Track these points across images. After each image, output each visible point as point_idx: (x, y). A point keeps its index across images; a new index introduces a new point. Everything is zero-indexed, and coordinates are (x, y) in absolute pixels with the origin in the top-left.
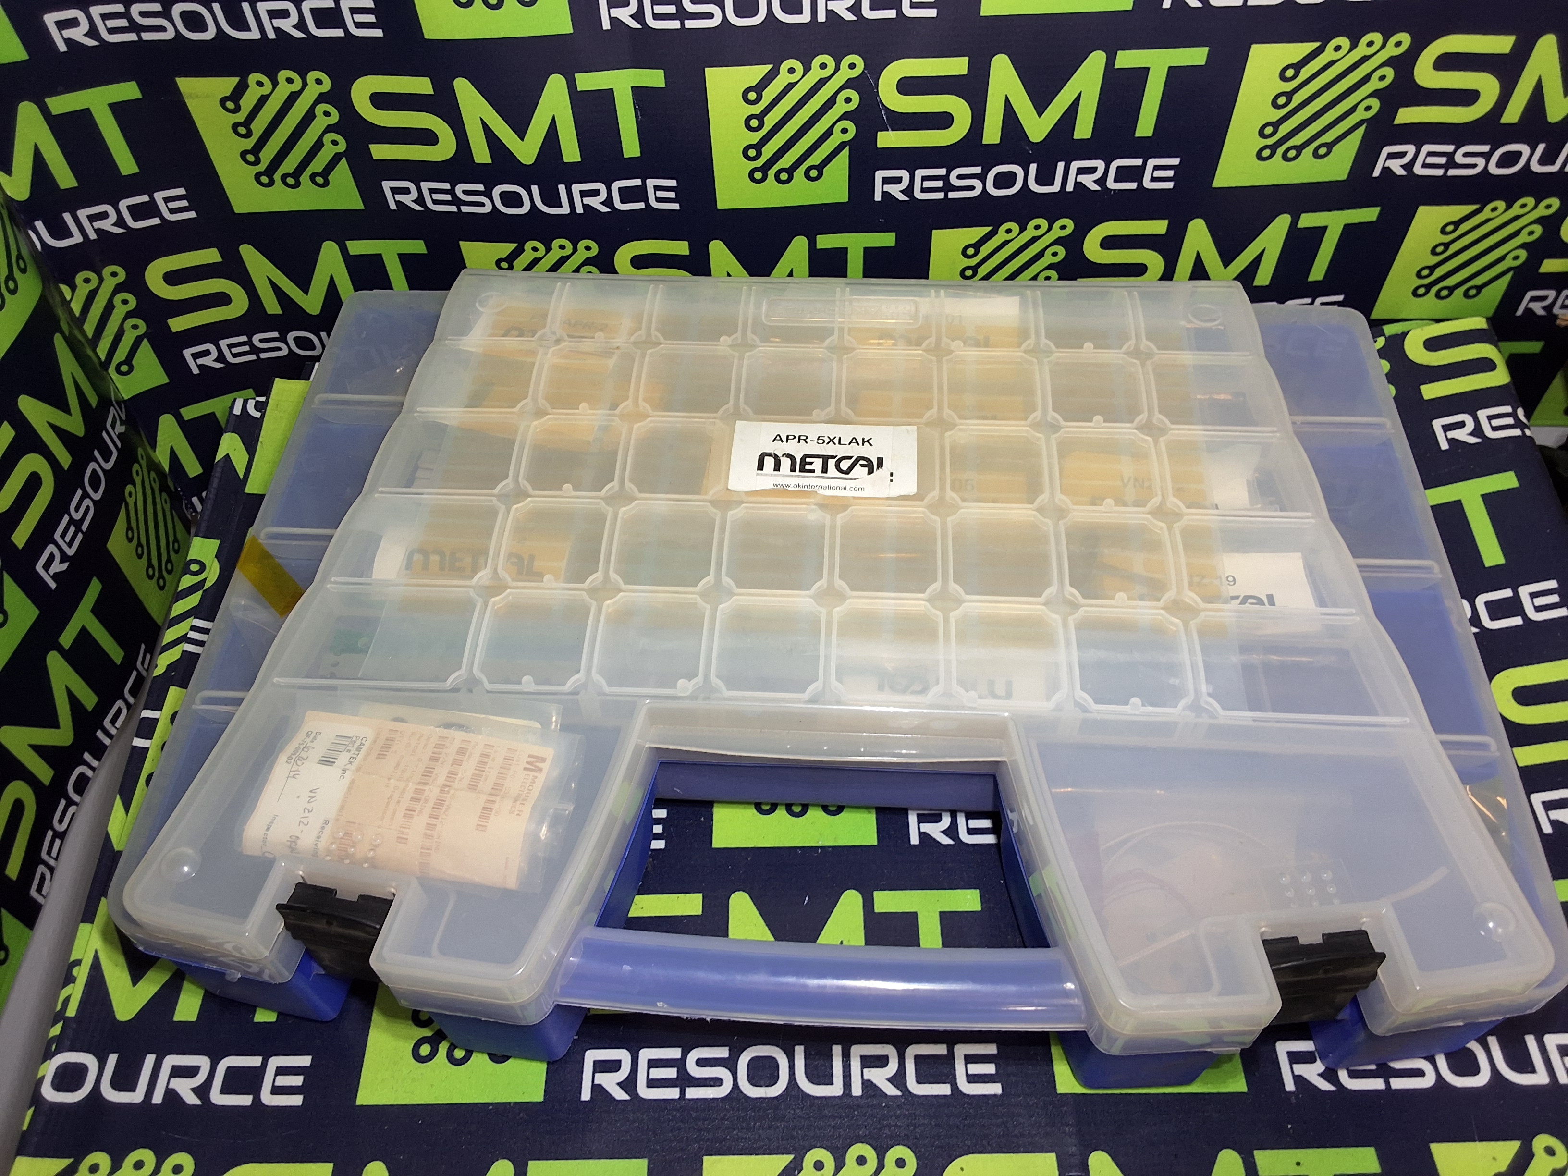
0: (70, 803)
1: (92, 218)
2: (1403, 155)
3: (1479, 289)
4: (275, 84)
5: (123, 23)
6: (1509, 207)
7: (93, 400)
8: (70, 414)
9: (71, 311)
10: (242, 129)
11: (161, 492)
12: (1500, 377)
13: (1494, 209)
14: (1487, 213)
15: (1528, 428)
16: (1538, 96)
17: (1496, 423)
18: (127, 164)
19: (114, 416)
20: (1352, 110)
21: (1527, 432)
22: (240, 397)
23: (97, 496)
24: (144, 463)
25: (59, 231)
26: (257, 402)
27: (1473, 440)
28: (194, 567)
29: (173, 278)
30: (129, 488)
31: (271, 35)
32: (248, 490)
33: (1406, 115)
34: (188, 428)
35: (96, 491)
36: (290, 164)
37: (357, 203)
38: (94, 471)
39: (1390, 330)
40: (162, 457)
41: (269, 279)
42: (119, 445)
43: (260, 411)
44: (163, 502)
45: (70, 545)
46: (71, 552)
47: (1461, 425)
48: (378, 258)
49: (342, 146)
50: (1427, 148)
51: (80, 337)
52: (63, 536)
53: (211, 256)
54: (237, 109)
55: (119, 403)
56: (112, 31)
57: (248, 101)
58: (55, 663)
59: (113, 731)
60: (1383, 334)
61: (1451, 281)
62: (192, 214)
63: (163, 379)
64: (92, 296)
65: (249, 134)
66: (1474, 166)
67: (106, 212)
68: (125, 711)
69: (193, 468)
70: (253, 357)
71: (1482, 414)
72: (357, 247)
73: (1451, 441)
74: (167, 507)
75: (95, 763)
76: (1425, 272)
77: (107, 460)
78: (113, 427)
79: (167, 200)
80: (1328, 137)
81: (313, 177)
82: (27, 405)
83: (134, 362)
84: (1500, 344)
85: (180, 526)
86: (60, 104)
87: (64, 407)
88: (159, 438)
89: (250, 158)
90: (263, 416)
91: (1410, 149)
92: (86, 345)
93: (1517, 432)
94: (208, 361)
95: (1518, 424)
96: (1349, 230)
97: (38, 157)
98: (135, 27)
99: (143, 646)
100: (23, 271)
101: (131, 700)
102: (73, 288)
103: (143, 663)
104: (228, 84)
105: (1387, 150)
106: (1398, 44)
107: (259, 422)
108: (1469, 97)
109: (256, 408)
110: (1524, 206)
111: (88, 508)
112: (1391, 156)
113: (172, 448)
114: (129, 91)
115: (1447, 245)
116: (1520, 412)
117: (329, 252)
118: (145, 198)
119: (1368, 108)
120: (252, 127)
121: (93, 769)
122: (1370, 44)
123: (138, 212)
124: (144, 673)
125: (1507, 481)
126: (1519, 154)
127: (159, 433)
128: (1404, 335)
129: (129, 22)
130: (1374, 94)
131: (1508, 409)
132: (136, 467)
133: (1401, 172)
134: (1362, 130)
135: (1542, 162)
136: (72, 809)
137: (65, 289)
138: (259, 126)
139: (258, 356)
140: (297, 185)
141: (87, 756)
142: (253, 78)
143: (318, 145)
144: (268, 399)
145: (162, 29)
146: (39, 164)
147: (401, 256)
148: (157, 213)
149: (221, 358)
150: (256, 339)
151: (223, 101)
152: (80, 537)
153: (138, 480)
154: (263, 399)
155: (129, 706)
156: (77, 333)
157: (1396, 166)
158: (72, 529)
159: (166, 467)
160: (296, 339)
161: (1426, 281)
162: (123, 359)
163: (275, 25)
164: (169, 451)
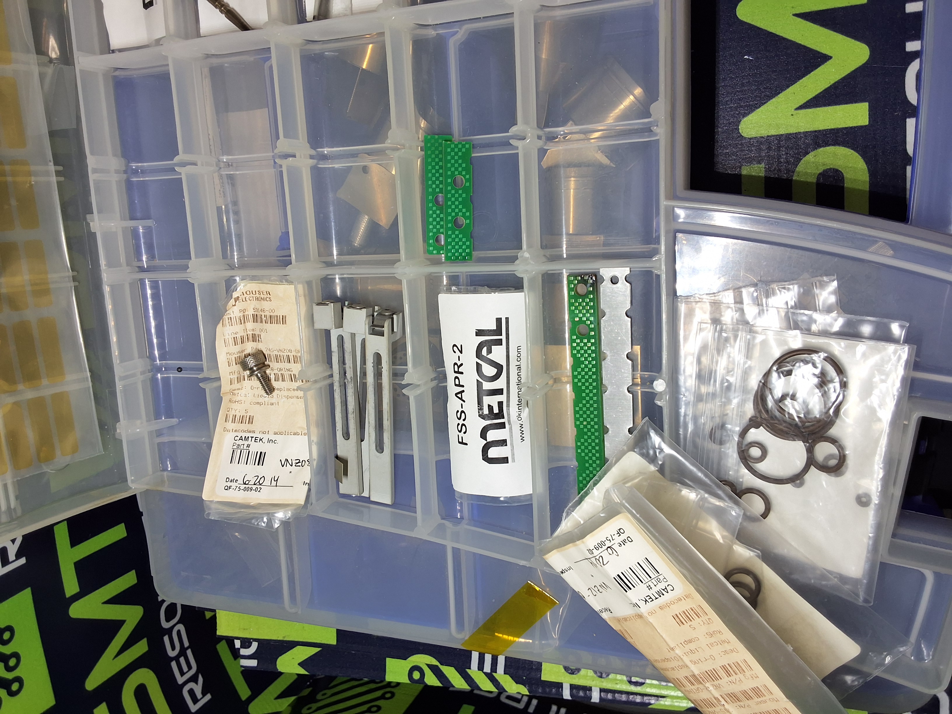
26: (241, 647)
28: (416, 675)
32: (333, 643)
34: (257, 691)
37: (26, 595)
40: (284, 705)
41: (116, 657)
43: (252, 643)
48: (78, 565)
70: (189, 652)
72: (71, 587)
90: (255, 640)
94: (198, 689)
107: (262, 643)
109: (249, 646)
113: (277, 698)
117: (82, 609)
139: (188, 648)
144: (238, 638)
147: (74, 546)
149: (194, 679)
150: (172, 654)
154: (238, 642)
159: (292, 699)
160: (168, 620)
164: (279, 700)
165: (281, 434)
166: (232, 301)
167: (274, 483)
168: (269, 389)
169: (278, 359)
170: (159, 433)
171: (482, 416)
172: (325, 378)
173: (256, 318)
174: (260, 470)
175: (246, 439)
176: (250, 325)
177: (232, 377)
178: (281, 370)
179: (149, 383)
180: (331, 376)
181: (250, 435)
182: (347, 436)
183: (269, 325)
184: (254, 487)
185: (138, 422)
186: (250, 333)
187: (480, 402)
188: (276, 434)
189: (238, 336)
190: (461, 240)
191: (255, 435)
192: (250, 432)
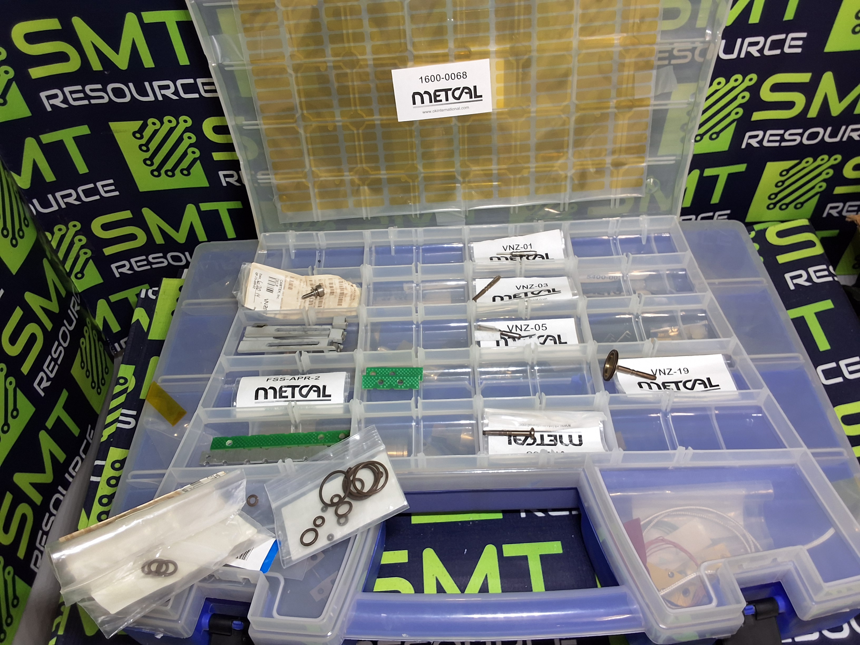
0: (51, 515)
1: (63, 197)
2: (756, 136)
3: (802, 204)
4: (162, 123)
5: (81, 95)
6: (815, 160)
7: (63, 293)
8: (51, 301)
9: (51, 246)
10: (144, 147)
11: (98, 341)
12: (818, 250)
13: (807, 162)
14: (803, 164)
15: (835, 276)
16: (825, 103)
17: (819, 274)
18: (82, 168)
19: (74, 301)
20: (729, 114)
21: (836, 279)
22: (144, 288)
23: (66, 345)
24: (89, 326)
25: (46, 204)
26: (153, 291)
27: (807, 284)
28: (122, 381)
29: (106, 227)
30: (82, 340)
31: (160, 98)
32: (150, 338)
33: (757, 116)
34: (113, 306)
35: (65, 342)
36: (169, 165)
37: (205, 184)
38: (64, 331)
39: (757, 227)
40: (99, 322)
41: (158, 226)
42: (77, 317)
43: (155, 296)
44: (100, 346)
45: (51, 372)
46: (52, 376)
47: (800, 276)
48: (217, 212)
49: (198, 154)
50: (769, 132)
51: (57, 260)
52: (48, 367)
53: (127, 214)
54: (142, 137)
55: (76, 294)
56: (75, 100)
57: (147, 133)
58: (44, 437)
59: (74, 474)
60: (754, 230)
61: (787, 201)
62: (117, 193)
63: (100, 281)
64: (62, 238)
65: (148, 150)
66: (795, 140)
67: (71, 193)
68: (80, 462)
69: (115, 327)
70: (148, 267)
71: (811, 270)
72: (205, 207)
73: (795, 285)
74: (102, 349)
75: (64, 492)
76: (773, 197)
77: (70, 325)
78: (74, 307)
79: (103, 186)
80: (717, 129)
81: (182, 171)
82: (30, 297)
83: (85, 272)
84: (817, 232)
85: (108, 359)
86: (47, 138)
87: (48, 297)
88: (97, 312)
89: (148, 162)
90: (157, 298)
91: (761, 133)
92: (59, 264)
93: (830, 279)
94: (124, 270)
95: (831, 274)
96: (731, 176)
97: (35, 166)
98: (87, 97)
99: (90, 426)
100: (27, 226)
101: (84, 456)
102: (53, 234)
103: (89, 435)
104: (137, 125)
105: (748, 134)
106: (751, 80)
107: (155, 301)
108: (789, 105)
109: (153, 294)
110: (822, 160)
111: (61, 351)
112: (751, 137)
113: (104, 317)
114: (84, 130)
115: (783, 182)
116: (831, 268)
117: (191, 210)
118: (92, 186)
119: (737, 113)
120: (149, 146)
121: (63, 495)
122: (736, 80)
123: (87, 193)
124: (90, 441)
125: (827, 305)
126: (818, 133)
127: (97, 309)
128: (765, 230)
129: (84, 94)
130: (740, 106)
131: (824, 267)
132: (85, 328)
133: (756, 145)
134: (734, 125)
135: (830, 136)
136: (52, 518)
137: (48, 235)
138: (153, 146)
139: (151, 267)
140: (173, 175)
141: (60, 488)
142: (150, 121)
143: (185, 154)
144: (159, 289)
145: (102, 97)
146: (36, 169)
147: (229, 211)
148: (98, 193)
149: (131, 268)
150: (150, 257)
151: (134, 134)
152: (57, 367)
153: (87, 335)
154: (156, 289)
155: (82, 459)
156: (54, 258)
157: (754, 142)
158: (53, 363)
159: (101, 328)
160: (172, 257)
161: (774, 201)
162: (79, 270)
163: (162, 93)
164: (102, 319)
165: (282, 301)
166: (351, 284)
167: (257, 295)
168: (305, 297)
169: (320, 302)
170: (288, 250)
171: (281, 388)
172: (309, 322)
173: (342, 294)
174: (264, 290)
175: (281, 285)
176: (339, 291)
177: (313, 281)
178: (315, 303)
179: (314, 247)
180: (309, 325)
181: (283, 287)
182: (278, 330)
183: (338, 299)
184: (256, 286)
185: (294, 241)
186: (335, 291)
187: (288, 386)
188: (282, 299)
189: (334, 285)
190: (372, 383)
191: (282, 289)
192: (284, 287)
